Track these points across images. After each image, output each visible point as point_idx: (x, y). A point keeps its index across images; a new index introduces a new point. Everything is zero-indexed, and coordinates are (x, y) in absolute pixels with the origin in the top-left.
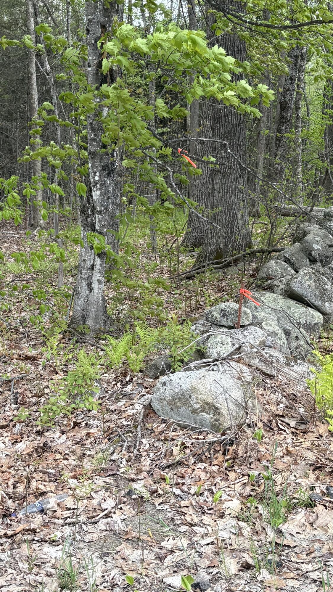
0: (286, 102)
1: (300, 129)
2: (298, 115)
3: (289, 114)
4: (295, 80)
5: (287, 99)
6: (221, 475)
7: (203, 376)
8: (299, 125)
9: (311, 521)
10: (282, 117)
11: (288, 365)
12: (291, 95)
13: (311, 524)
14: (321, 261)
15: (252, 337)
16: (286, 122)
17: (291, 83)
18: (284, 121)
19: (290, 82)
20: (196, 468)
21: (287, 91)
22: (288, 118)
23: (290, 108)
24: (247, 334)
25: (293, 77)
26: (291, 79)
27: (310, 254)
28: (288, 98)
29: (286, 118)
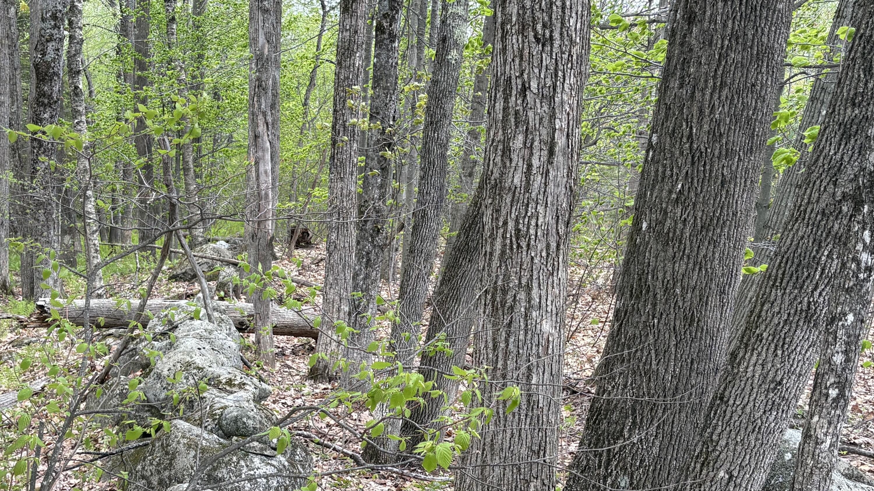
0: (48, 65)
1: (84, 118)
2: (76, 88)
3: (56, 89)
4: (63, 20)
5: (48, 58)
8: (80, 109)
10: (41, 94)
12: (58, 50)
16: (50, 105)
17: (56, 27)
18: (46, 101)
19: (53, 23)
21: (48, 41)
22: (55, 96)
23: (58, 75)
25: (59, 15)
26: (54, 17)
28: (50, 55)
29: (50, 97)
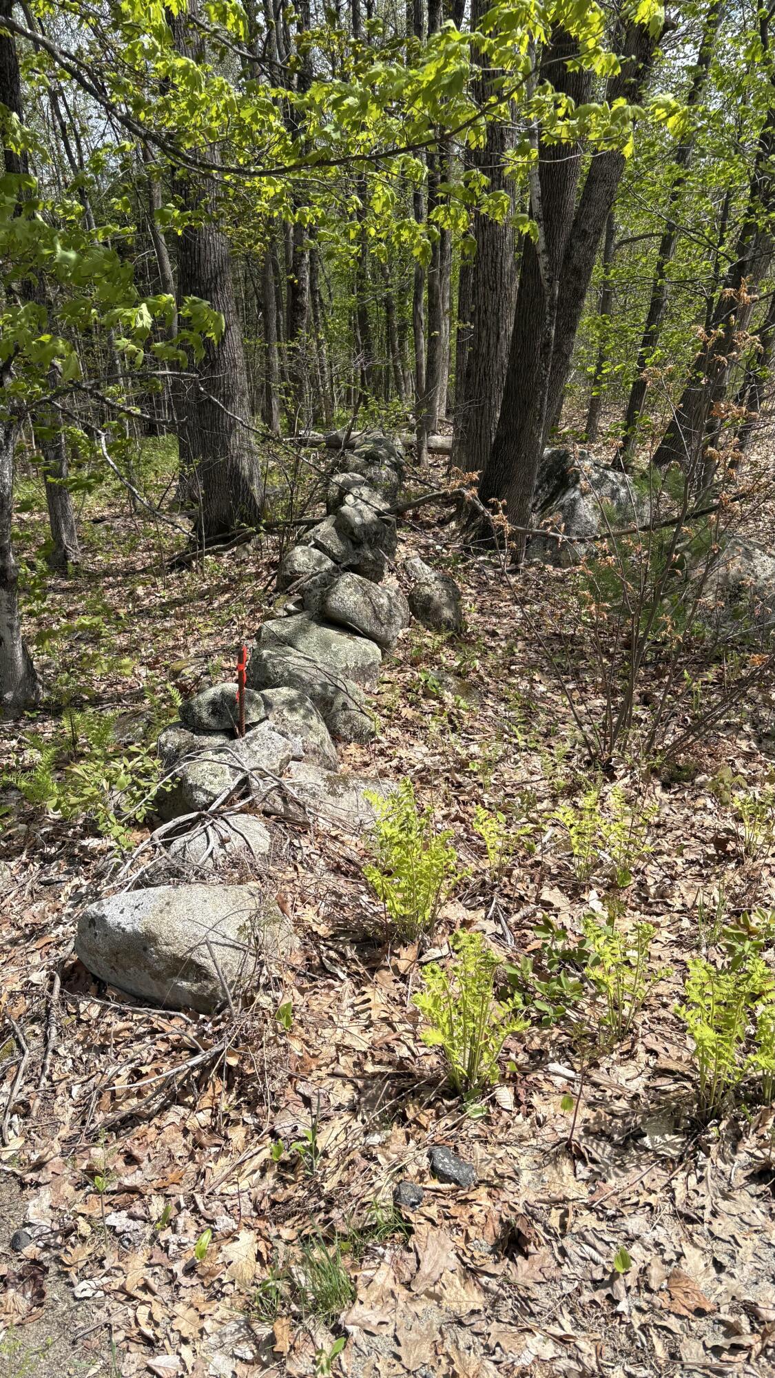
6: (217, 1141)
7: (168, 904)
9: (407, 1277)
11: (333, 793)
13: (408, 1285)
14: (369, 541)
15: (266, 752)
20: (164, 1124)
24: (256, 748)
27: (352, 533)
